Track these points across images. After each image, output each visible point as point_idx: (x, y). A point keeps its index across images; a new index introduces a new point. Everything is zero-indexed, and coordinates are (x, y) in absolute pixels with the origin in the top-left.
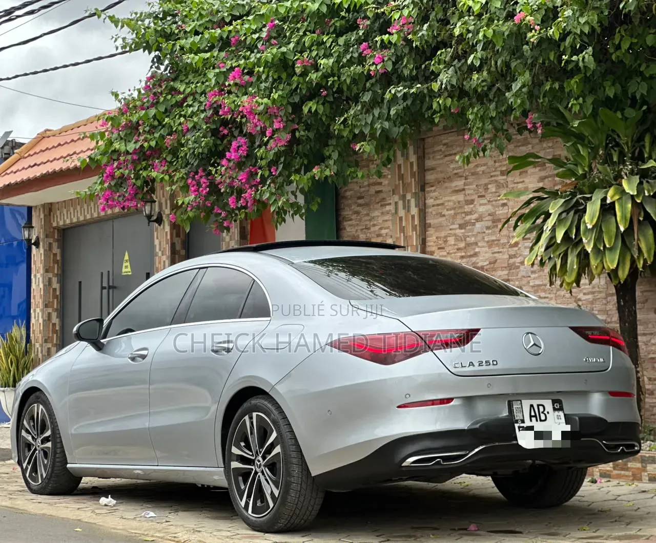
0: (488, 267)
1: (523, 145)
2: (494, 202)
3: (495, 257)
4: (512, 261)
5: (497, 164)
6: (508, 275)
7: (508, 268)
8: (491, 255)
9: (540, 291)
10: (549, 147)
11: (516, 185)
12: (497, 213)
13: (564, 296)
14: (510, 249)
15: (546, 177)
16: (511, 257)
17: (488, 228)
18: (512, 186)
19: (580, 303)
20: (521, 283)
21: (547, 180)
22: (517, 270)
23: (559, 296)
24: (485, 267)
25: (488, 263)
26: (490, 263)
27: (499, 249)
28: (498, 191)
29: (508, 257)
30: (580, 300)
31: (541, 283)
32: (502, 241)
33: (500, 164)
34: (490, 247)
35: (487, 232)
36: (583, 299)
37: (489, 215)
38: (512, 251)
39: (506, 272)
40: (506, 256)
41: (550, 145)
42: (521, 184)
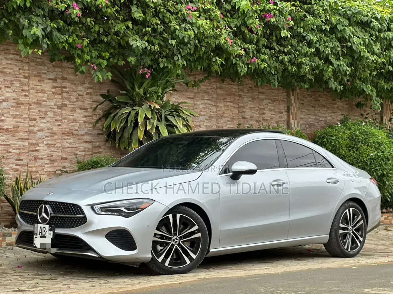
0: (12, 129)
1: (41, 65)
2: (18, 93)
3: (18, 124)
4: (31, 128)
5: (20, 71)
6: (28, 136)
7: (28, 132)
8: (15, 123)
9: (51, 147)
10: (60, 72)
11: (36, 86)
12: (20, 99)
13: (67, 151)
14: (30, 122)
15: (57, 87)
16: (30, 126)
17: (12, 107)
18: (32, 86)
19: (77, 156)
20: (37, 142)
21: (57, 88)
22: (36, 134)
23: (64, 151)
24: (10, 130)
25: (12, 127)
26: (14, 128)
27: (21, 120)
28: (21, 86)
29: (28, 126)
30: (77, 154)
31: (52, 143)
32: (24, 116)
33: (23, 71)
34: (14, 118)
35: (12, 109)
36: (78, 154)
37: (14, 99)
38: (32, 123)
39: (27, 134)
40: (27, 125)
41: (60, 70)
42: (39, 87)
